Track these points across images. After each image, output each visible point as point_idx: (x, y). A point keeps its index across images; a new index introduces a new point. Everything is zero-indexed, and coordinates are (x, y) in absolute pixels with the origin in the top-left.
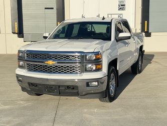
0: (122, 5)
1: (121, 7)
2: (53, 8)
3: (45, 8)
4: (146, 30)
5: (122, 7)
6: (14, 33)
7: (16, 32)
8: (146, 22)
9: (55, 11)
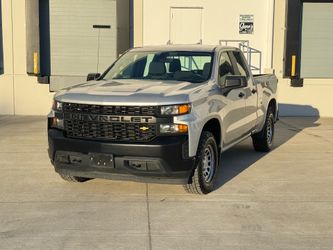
0: (246, 24)
1: (244, 27)
2: (109, 27)
3: (95, 27)
4: (293, 74)
5: (247, 26)
6: (30, 74)
7: (36, 72)
8: (294, 57)
9: (113, 31)
